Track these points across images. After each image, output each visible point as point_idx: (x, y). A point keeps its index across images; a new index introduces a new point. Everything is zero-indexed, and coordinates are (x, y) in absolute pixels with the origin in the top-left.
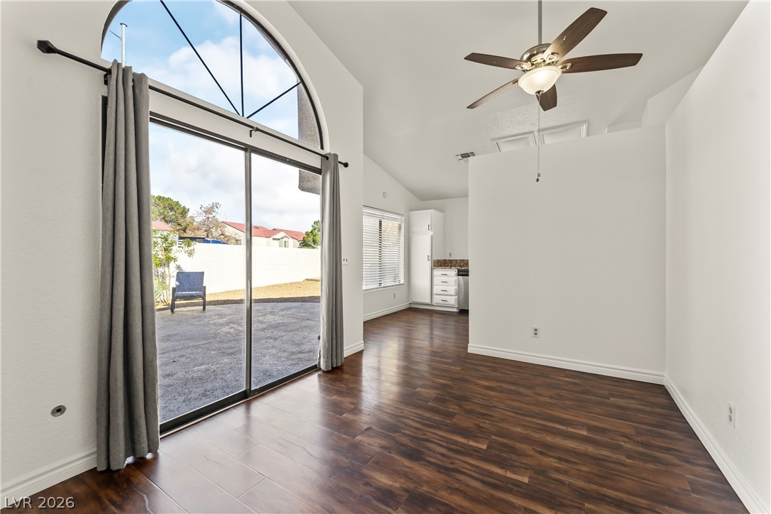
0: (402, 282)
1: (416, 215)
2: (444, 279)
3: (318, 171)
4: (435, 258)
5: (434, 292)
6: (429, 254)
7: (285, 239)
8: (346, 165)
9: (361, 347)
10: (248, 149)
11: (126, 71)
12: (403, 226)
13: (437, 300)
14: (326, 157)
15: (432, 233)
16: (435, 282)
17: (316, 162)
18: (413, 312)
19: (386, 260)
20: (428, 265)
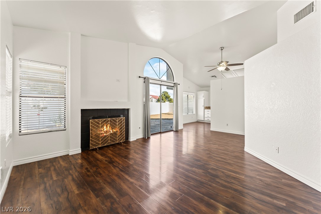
0: (195, 113)
1: (199, 93)
2: (208, 112)
3: (173, 87)
4: (205, 106)
5: (205, 117)
6: (203, 105)
7: (152, 99)
8: (179, 84)
9: (182, 128)
10: (161, 85)
11: (147, 77)
12: (195, 96)
13: (206, 119)
14: (175, 84)
15: (204, 98)
16: (205, 114)
17: (172, 85)
18: (198, 122)
19: (189, 107)
20: (203, 108)
